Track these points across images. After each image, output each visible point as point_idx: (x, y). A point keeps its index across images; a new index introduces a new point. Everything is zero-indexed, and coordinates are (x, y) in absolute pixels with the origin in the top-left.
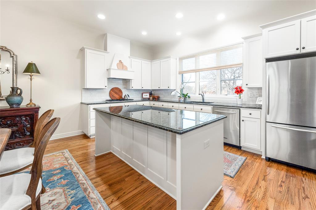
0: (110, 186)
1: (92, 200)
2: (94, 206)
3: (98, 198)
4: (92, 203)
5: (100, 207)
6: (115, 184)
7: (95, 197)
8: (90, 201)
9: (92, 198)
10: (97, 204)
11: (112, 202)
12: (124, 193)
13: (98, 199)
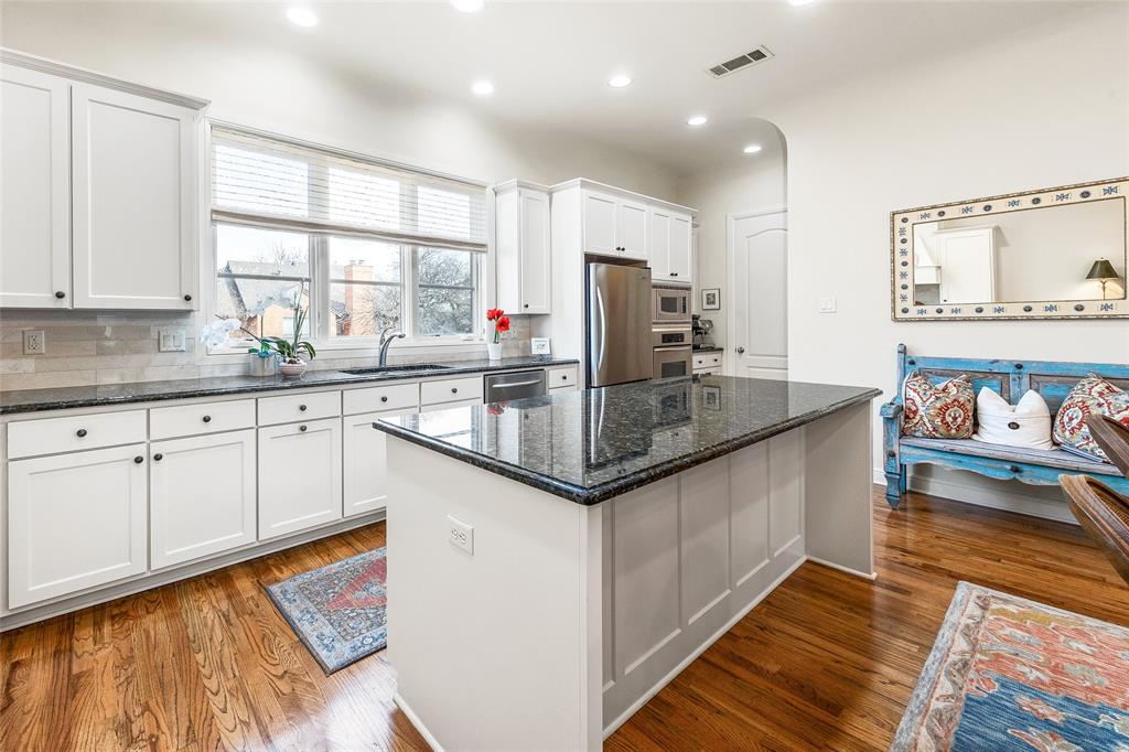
0: (835, 709)
1: (940, 732)
2: (951, 719)
3: (919, 719)
4: (949, 731)
5: (937, 699)
6: (820, 694)
7: (924, 730)
8: (952, 739)
9: (936, 737)
10: (939, 713)
11: (892, 683)
12: (837, 662)
13: (920, 717)
